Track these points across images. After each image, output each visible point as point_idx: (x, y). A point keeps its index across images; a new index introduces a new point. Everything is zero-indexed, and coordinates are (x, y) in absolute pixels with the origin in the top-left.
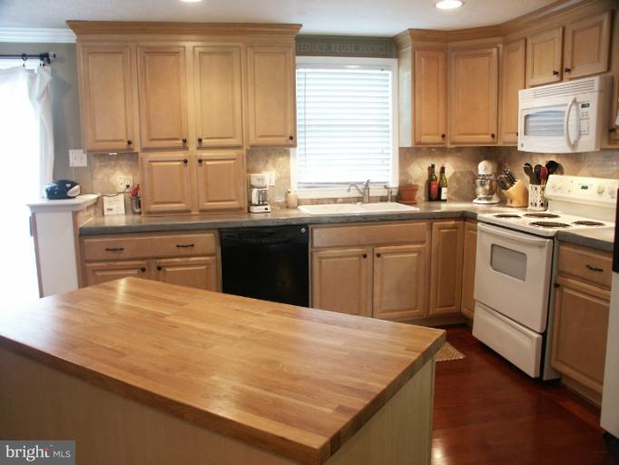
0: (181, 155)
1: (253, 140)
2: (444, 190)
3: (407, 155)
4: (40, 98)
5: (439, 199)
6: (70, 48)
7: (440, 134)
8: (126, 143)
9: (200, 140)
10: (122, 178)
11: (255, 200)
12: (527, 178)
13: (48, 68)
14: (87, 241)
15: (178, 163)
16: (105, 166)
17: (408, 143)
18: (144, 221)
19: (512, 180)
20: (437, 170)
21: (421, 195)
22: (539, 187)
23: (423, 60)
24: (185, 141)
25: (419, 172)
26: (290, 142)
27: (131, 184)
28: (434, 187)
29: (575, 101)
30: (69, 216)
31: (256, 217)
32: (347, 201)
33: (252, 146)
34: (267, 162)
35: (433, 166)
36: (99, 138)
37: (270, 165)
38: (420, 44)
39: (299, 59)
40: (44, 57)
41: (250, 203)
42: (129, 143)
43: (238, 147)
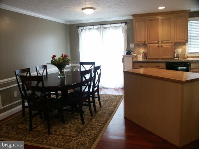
0: (157, 45)
1: (176, 41)
4: (124, 32)
6: (131, 20)
8: (144, 42)
9: (162, 41)
10: (142, 51)
13: (126, 25)
14: (135, 64)
15: (156, 47)
16: (138, 48)
18: (147, 60)
24: (158, 41)
26: (186, 41)
27: (144, 52)
31: (175, 60)
33: (175, 42)
34: (179, 47)
36: (138, 41)
37: (180, 47)
39: (189, 19)
40: (126, 23)
41: (174, 57)
42: (145, 42)
43: (172, 43)
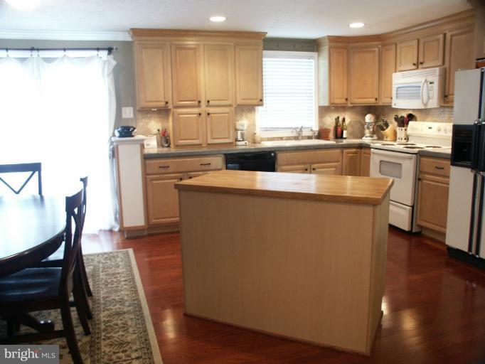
0: (196, 110)
1: (239, 101)
2: (345, 132)
3: (323, 111)
4: (109, 75)
5: (342, 137)
7: (345, 98)
8: (164, 103)
9: (208, 102)
10: (155, 125)
11: (239, 138)
12: (396, 124)
13: (112, 56)
14: (148, 162)
15: (195, 115)
16: (144, 118)
17: (326, 103)
19: (387, 125)
20: (341, 119)
21: (331, 135)
22: (404, 129)
23: (335, 54)
24: (199, 102)
25: (330, 121)
26: (260, 103)
27: (160, 129)
28: (339, 130)
29: (426, 81)
30: (138, 147)
31: (240, 147)
32: (288, 139)
33: (238, 105)
34: (242, 115)
35: (338, 117)
36: (148, 99)
37: (244, 116)
38: (333, 44)
39: (265, 52)
40: (110, 50)
41: (237, 140)
42: (167, 103)
43: (230, 106)
